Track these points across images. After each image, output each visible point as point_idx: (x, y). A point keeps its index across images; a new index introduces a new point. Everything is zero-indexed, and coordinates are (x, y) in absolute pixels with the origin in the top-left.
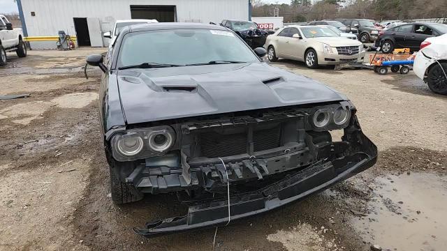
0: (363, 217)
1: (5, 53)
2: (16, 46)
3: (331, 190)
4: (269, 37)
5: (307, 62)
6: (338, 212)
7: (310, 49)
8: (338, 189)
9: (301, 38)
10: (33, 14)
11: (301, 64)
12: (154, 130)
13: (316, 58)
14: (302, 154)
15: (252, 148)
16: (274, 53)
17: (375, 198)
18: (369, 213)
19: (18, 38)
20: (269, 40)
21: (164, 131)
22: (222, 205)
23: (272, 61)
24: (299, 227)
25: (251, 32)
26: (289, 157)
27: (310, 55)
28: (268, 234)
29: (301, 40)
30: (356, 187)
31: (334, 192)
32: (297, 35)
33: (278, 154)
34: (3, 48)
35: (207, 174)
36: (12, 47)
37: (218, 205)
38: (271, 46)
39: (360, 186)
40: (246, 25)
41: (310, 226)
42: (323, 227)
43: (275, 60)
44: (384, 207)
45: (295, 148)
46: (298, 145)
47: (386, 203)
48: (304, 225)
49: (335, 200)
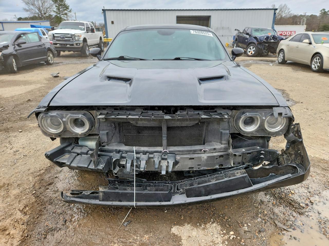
0: (284, 232)
1: (89, 48)
2: (98, 44)
3: (266, 194)
4: (282, 42)
5: (313, 66)
6: (259, 220)
7: (317, 54)
8: (273, 195)
9: (310, 43)
10: (113, 23)
11: (306, 67)
12: (72, 113)
13: (322, 63)
14: (221, 156)
15: (165, 142)
16: (284, 57)
17: (310, 214)
18: (294, 229)
19: (99, 39)
20: (281, 45)
21: (80, 116)
22: (129, 191)
23: (280, 63)
24: (208, 225)
25: (268, 37)
26: (205, 157)
27: (316, 60)
28: (175, 225)
29: (311, 46)
30: (296, 197)
31: (268, 197)
32: (307, 41)
33: (194, 152)
34: (87, 45)
35: (114, 160)
36: (94, 45)
37: (125, 190)
38: (282, 50)
39: (300, 196)
40: (265, 32)
41: (219, 228)
42: (232, 233)
43: (284, 62)
44: (316, 227)
45: (215, 149)
46: (218, 146)
47: (320, 222)
48: (214, 225)
49: (263, 206)
